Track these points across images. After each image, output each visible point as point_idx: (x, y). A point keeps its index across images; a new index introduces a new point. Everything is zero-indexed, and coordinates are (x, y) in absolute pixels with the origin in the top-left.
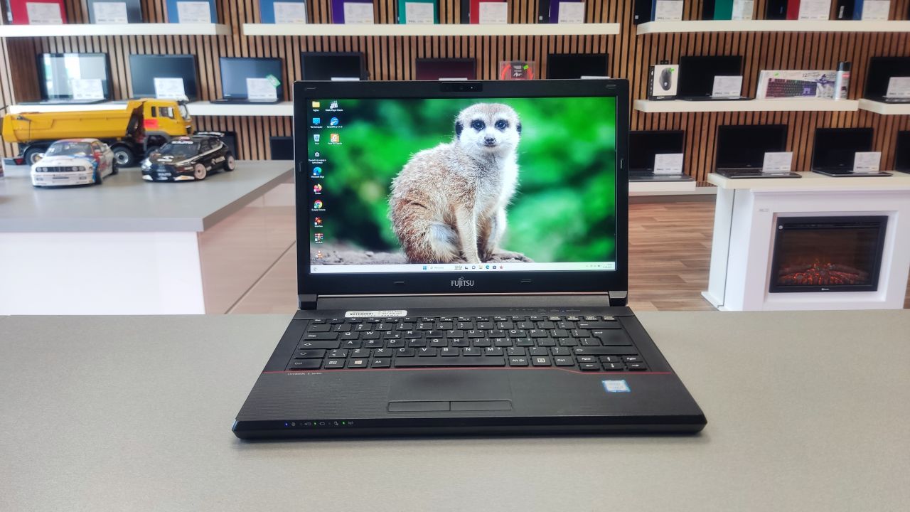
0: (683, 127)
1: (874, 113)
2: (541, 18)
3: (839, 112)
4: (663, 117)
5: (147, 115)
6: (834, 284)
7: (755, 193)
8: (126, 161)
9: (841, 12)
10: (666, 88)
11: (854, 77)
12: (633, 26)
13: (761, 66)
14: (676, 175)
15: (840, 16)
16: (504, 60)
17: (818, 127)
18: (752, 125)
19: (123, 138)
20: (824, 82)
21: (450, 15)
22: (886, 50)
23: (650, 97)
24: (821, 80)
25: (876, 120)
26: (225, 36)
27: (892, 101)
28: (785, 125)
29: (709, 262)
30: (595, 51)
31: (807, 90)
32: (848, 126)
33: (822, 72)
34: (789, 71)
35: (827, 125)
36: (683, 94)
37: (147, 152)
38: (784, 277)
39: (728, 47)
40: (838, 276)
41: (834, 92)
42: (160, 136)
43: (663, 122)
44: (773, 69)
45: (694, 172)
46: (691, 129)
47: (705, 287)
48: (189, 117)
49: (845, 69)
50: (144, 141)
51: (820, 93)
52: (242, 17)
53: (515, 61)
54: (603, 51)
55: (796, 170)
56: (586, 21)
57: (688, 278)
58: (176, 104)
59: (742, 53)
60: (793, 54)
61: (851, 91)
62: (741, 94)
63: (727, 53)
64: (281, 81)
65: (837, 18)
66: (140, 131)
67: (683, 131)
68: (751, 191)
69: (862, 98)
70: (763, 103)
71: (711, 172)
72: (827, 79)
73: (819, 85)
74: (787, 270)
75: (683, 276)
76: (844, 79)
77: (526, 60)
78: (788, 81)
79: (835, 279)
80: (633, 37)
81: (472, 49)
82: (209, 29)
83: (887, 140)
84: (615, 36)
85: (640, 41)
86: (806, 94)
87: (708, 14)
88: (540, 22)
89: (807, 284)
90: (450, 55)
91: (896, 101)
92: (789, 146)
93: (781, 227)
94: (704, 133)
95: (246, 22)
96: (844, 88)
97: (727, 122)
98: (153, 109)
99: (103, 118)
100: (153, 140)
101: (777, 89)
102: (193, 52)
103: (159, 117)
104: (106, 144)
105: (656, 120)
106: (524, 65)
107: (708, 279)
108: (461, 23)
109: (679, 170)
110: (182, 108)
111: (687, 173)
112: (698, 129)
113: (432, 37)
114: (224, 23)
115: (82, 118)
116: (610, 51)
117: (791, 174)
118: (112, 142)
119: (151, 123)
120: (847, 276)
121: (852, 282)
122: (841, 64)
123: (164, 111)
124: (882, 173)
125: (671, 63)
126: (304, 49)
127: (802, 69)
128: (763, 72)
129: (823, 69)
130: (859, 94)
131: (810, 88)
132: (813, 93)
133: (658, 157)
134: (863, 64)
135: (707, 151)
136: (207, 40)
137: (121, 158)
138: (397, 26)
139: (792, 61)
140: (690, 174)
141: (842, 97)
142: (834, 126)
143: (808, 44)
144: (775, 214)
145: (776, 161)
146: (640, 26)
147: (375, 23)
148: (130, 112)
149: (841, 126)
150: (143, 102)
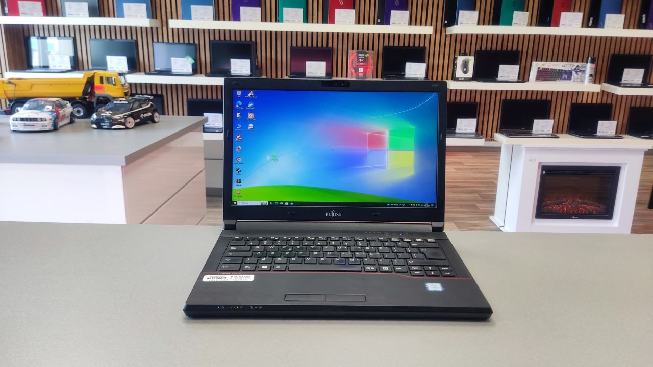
0: (478, 100)
1: (613, 94)
2: (379, 21)
3: (588, 92)
4: (463, 93)
5: (97, 82)
6: (582, 213)
7: (525, 148)
8: (82, 114)
9: (591, 22)
10: (465, 72)
11: (599, 68)
12: (443, 28)
13: (533, 60)
14: (471, 134)
15: (590, 25)
16: (353, 49)
17: (573, 102)
18: (526, 100)
19: (80, 98)
20: (577, 71)
21: (315, 17)
22: (622, 49)
23: (454, 78)
24: (575, 69)
25: (614, 99)
26: (157, 28)
27: (625, 86)
28: (549, 100)
29: (495, 195)
30: (417, 45)
31: (566, 76)
32: (594, 102)
33: (576, 64)
34: (552, 63)
35: (579, 101)
36: (477, 76)
37: (96, 109)
38: (546, 208)
39: (510, 45)
40: (584, 208)
41: (584, 78)
42: (106, 97)
43: (463, 96)
44: (542, 61)
45: (484, 132)
46: (483, 102)
47: (492, 213)
48: (127, 84)
49: (593, 61)
50: (94, 100)
51: (575, 78)
52: (169, 14)
53: (360, 50)
54: (422, 45)
55: (557, 133)
56: (410, 24)
57: (482, 206)
58: (117, 75)
59: (520, 49)
60: (556, 50)
61: (596, 78)
62: (519, 78)
63: (509, 49)
64: (195, 59)
65: (588, 26)
66: (92, 94)
67: (477, 103)
68: (523, 146)
69: (605, 82)
70: (533, 85)
71: (497, 132)
72: (580, 69)
73: (574, 73)
74: (549, 202)
75: (478, 205)
76: (591, 69)
77: (368, 50)
78: (552, 69)
79: (582, 210)
80: (443, 36)
81: (330, 41)
82: (145, 22)
83: (622, 113)
84: (430, 35)
85: (448, 39)
86: (565, 79)
87: (496, 21)
88: (378, 24)
89: (563, 213)
90: (315, 45)
91: (628, 85)
92: (552, 116)
93: (544, 172)
94: (492, 104)
95: (172, 18)
96: (591, 76)
97: (508, 97)
98: (101, 78)
99: (67, 84)
100: (101, 100)
101: (544, 75)
102: (134, 38)
103: (105, 84)
104: (68, 102)
105: (458, 94)
106: (366, 53)
107: (494, 207)
108: (323, 23)
109: (474, 130)
110: (122, 78)
111: (480, 132)
112: (488, 102)
113: (302, 32)
114: (156, 19)
115: (51, 83)
116: (427, 45)
117: (552, 135)
118: (72, 101)
119: (100, 88)
120: (591, 208)
121: (594, 212)
122: (589, 59)
123: (109, 80)
124: (618, 136)
125: (470, 55)
126: (212, 38)
127: (562, 61)
128: (534, 63)
129: (577, 62)
130: (603, 80)
131: (568, 75)
132: (569, 78)
133: (459, 121)
134: (606, 59)
135: (494, 117)
136: (144, 30)
137: (78, 112)
138: (277, 23)
139: (555, 55)
140: (482, 134)
141: (589, 82)
142: (584, 102)
143: (567, 44)
144: (540, 163)
145: (542, 126)
146: (449, 28)
147: (262, 21)
148: (85, 80)
149: (589, 102)
150: (94, 73)
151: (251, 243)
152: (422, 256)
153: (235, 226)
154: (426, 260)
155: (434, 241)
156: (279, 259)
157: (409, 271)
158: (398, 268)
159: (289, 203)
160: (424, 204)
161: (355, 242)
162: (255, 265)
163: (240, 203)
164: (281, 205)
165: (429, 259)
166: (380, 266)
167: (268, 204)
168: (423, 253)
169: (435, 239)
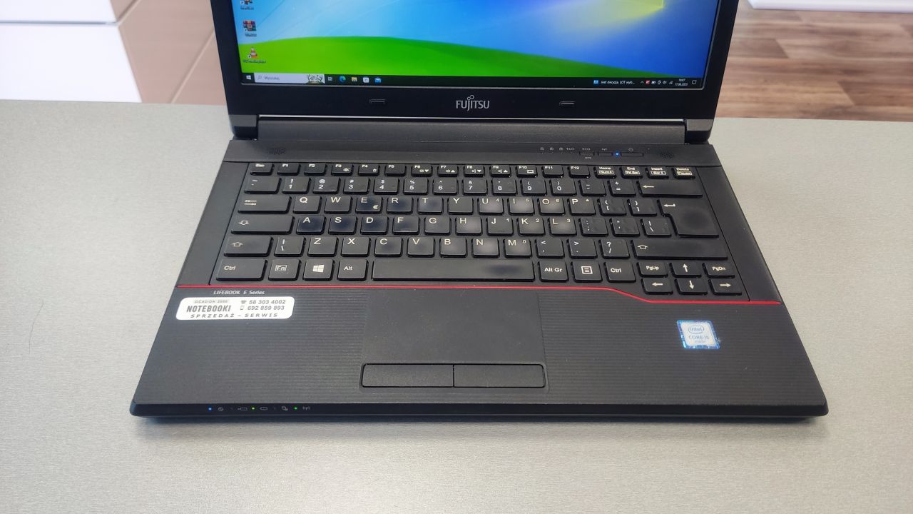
151: (290, 183)
152: (664, 226)
153: (256, 129)
154: (674, 240)
155: (690, 174)
156: (351, 241)
157: (639, 278)
158: (615, 270)
159: (372, 78)
160: (676, 80)
161: (518, 180)
162: (296, 260)
163: (261, 77)
164: (354, 83)
165: (683, 236)
166: (575, 262)
167: (323, 81)
168: (668, 215)
169: (692, 167)
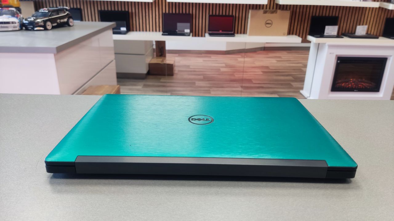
6: (360, 88)
29: (305, 77)
38: (338, 85)
40: (362, 85)
47: (302, 88)
57: (295, 84)
68: (327, 44)
69: (381, 1)
74: (340, 81)
75: (292, 83)
79: (360, 86)
89: (348, 88)
93: (339, 62)
107: (303, 85)
120: (367, 85)
121: (368, 87)
144: (337, 55)
